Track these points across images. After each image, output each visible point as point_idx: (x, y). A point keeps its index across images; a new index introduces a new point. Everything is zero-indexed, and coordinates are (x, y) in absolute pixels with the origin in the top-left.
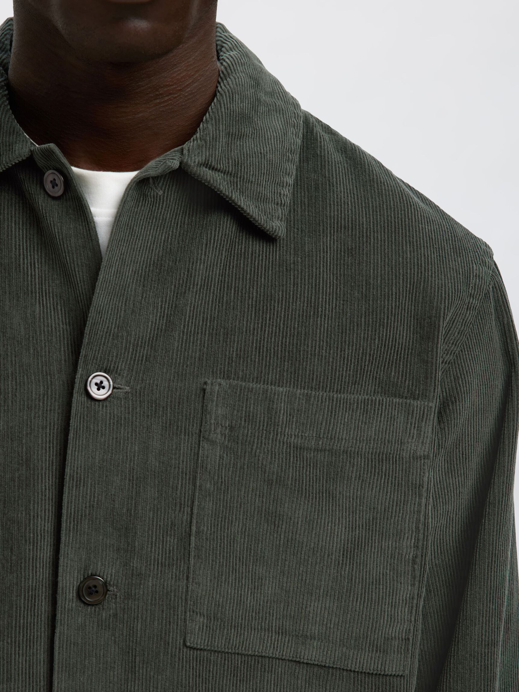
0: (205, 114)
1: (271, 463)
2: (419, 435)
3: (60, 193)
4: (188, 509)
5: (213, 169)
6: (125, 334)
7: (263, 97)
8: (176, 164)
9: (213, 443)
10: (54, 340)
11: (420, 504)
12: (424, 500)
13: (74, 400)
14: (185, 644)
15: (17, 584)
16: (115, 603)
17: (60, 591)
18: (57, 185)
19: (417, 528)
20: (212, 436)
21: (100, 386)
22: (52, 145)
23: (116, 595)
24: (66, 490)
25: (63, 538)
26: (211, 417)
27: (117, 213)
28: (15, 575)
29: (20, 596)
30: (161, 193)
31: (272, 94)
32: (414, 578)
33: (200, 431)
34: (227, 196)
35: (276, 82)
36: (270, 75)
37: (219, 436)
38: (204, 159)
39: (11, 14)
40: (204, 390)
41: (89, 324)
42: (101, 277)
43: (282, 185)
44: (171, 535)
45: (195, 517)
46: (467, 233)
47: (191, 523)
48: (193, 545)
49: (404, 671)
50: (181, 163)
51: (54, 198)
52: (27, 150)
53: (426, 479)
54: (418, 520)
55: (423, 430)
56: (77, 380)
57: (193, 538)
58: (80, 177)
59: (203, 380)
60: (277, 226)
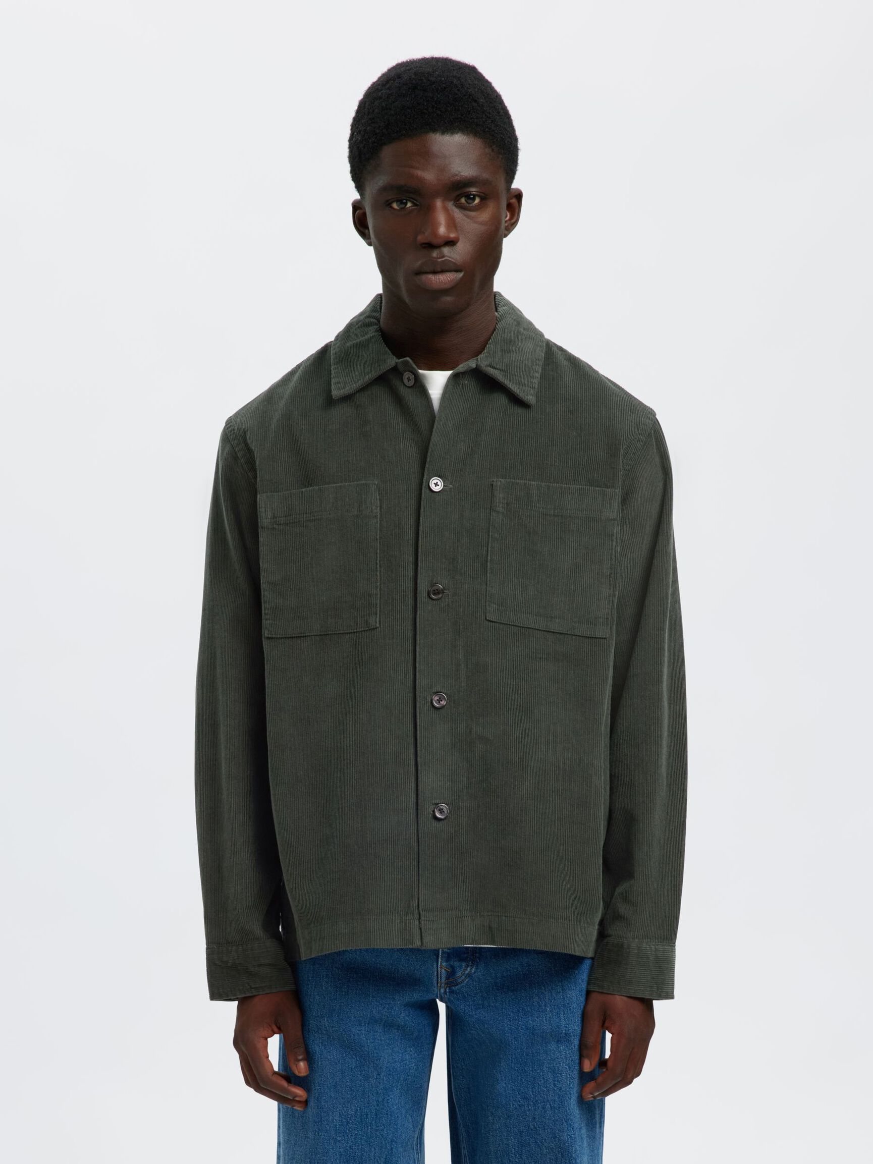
0: (489, 340)
1: (529, 522)
2: (610, 507)
3: (412, 384)
4: (485, 548)
6: (449, 457)
7: (523, 331)
8: (474, 366)
9: (498, 512)
10: (411, 462)
11: (612, 545)
12: (614, 543)
13: (423, 491)
14: (486, 619)
15: (395, 588)
16: (448, 599)
17: (418, 591)
18: (410, 380)
19: (611, 558)
20: (498, 509)
21: (436, 484)
22: (408, 358)
23: (448, 595)
24: (420, 538)
25: (419, 564)
26: (496, 499)
27: (443, 392)
28: (394, 584)
29: (397, 595)
30: (466, 382)
31: (527, 330)
32: (610, 585)
33: (491, 507)
34: (502, 383)
35: (530, 323)
36: (526, 319)
37: (501, 509)
38: (489, 362)
39: (380, 290)
40: (492, 485)
41: (430, 450)
42: (435, 426)
43: (533, 377)
44: (477, 562)
45: (489, 552)
46: (640, 403)
47: (487, 555)
48: (489, 567)
49: (606, 635)
50: (477, 365)
51: (409, 387)
52: (394, 362)
53: (615, 531)
54: (611, 554)
55: (612, 504)
56: (424, 481)
57: (489, 564)
58: (423, 374)
59: (492, 480)
60: (531, 399)
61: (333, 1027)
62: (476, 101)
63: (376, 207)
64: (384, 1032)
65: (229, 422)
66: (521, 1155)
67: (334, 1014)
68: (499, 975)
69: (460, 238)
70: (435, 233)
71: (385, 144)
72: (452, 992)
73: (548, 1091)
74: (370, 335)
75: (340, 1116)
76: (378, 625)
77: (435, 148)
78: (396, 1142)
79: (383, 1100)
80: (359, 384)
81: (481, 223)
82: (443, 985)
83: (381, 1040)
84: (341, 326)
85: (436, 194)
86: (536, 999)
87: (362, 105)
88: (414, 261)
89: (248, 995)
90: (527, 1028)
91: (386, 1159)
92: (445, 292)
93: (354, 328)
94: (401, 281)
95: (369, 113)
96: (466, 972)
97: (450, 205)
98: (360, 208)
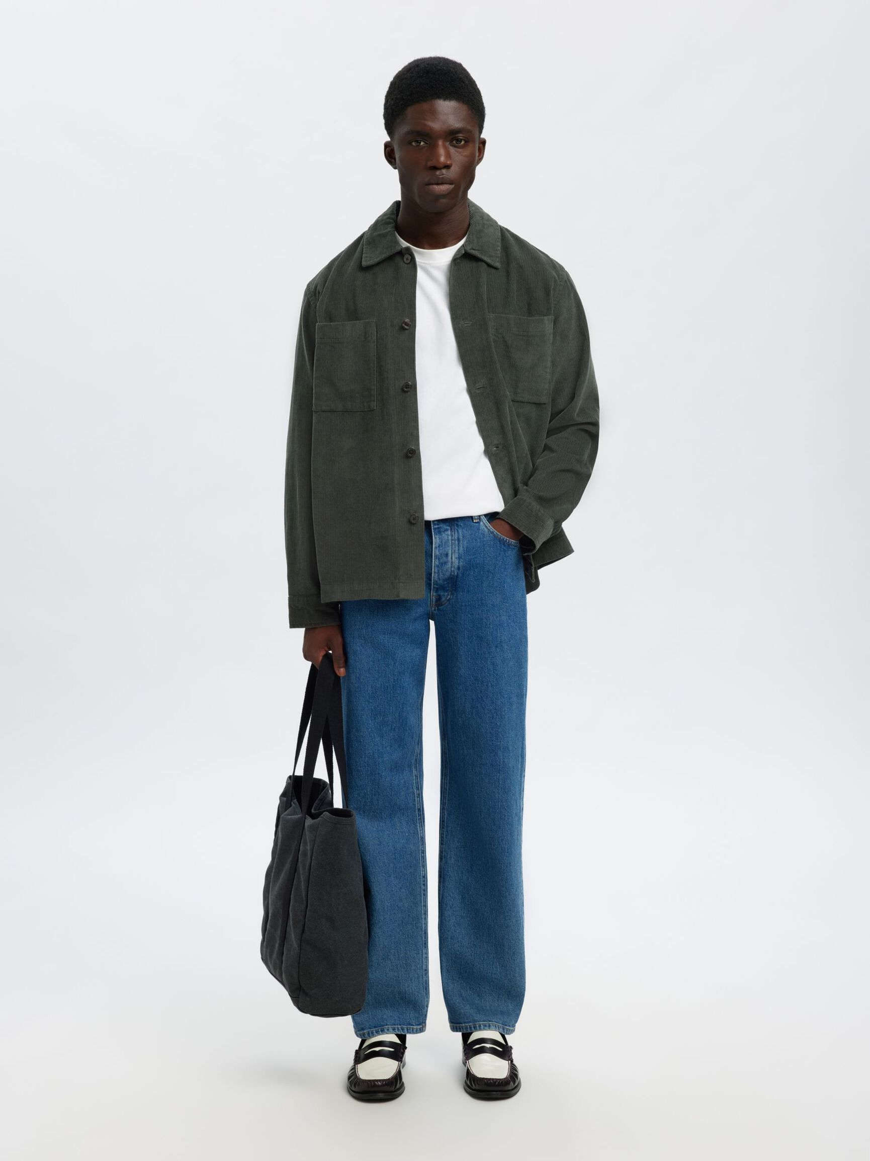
5: (474, 250)
31: (488, 221)
43: (497, 250)
60: (496, 263)
61: (368, 635)
62: (463, 82)
63: (401, 144)
64: (399, 638)
67: (369, 627)
69: (453, 165)
70: (438, 161)
71: (409, 106)
72: (438, 610)
75: (372, 688)
76: (375, 408)
77: (439, 109)
79: (398, 679)
80: (379, 259)
81: (464, 156)
82: (434, 606)
83: (397, 643)
84: (372, 221)
85: (439, 137)
87: (393, 85)
88: (426, 177)
89: (313, 626)
91: (399, 714)
92: (443, 196)
93: (380, 224)
94: (416, 190)
95: (397, 88)
96: (448, 598)
97: (447, 144)
98: (389, 146)
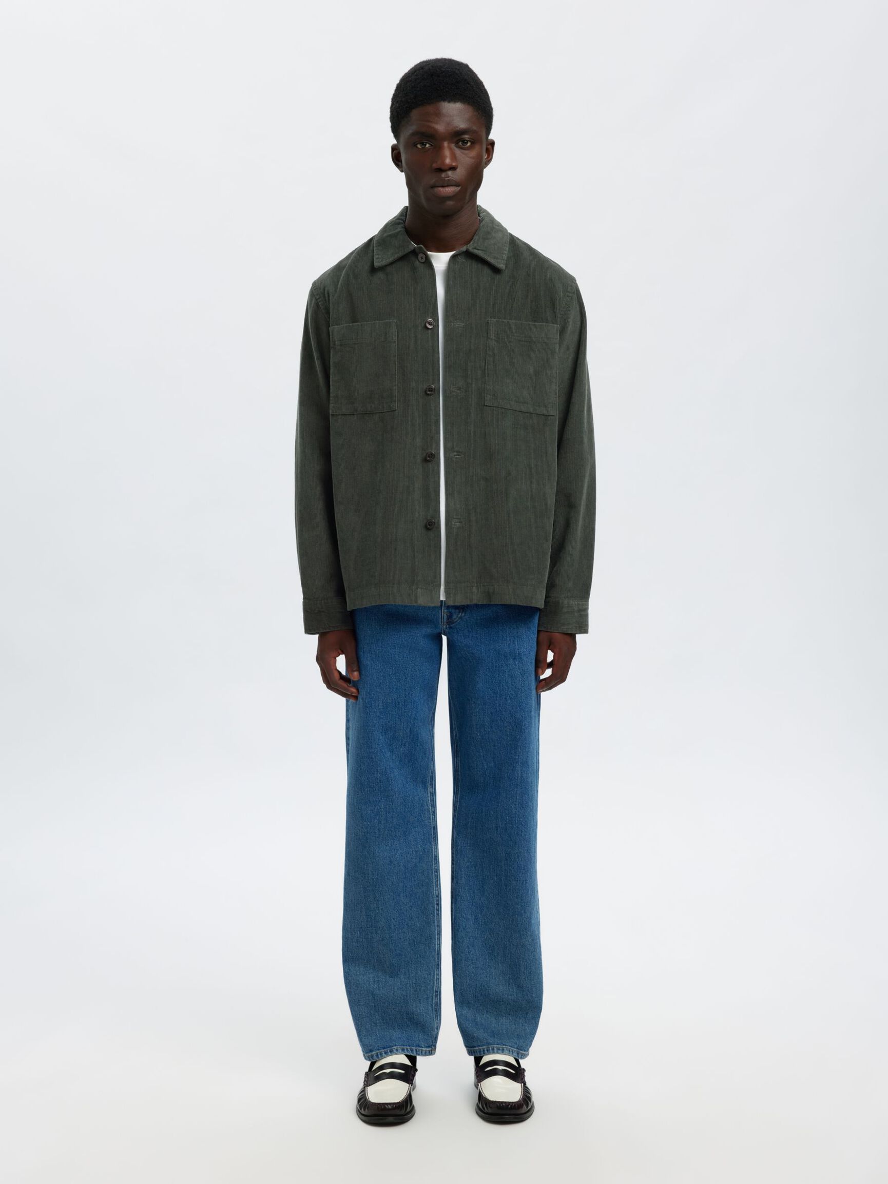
0: (475, 234)
1: (510, 345)
3: (424, 261)
4: (484, 362)
5: (477, 249)
7: (495, 227)
8: (466, 249)
9: (492, 339)
14: (485, 405)
18: (423, 259)
20: (491, 337)
22: (421, 245)
26: (491, 331)
31: (498, 226)
33: (487, 336)
37: (494, 337)
38: (475, 246)
39: (405, 202)
40: (488, 323)
43: (503, 254)
44: (479, 370)
45: (487, 364)
46: (567, 273)
47: (485, 366)
48: (486, 373)
49: (554, 414)
50: (468, 249)
51: (422, 263)
52: (413, 247)
53: (558, 351)
57: (486, 371)
58: (431, 255)
59: (487, 319)
60: (502, 266)
61: (378, 650)
62: (469, 84)
63: (407, 146)
64: (409, 653)
65: (314, 284)
66: (492, 727)
67: (379, 642)
68: (479, 618)
69: (459, 166)
70: (443, 162)
71: (414, 108)
72: (450, 628)
73: (508, 688)
74: (399, 230)
76: (396, 408)
77: (444, 111)
78: (417, 719)
79: (409, 694)
80: (391, 260)
81: (471, 158)
82: (445, 623)
83: (407, 658)
84: (381, 226)
85: (444, 139)
86: (501, 633)
87: (399, 87)
88: (431, 179)
89: (327, 630)
90: (495, 650)
92: (449, 198)
93: (390, 227)
94: (421, 193)
95: (404, 90)
96: (459, 616)
97: (453, 146)
98: (397, 149)
